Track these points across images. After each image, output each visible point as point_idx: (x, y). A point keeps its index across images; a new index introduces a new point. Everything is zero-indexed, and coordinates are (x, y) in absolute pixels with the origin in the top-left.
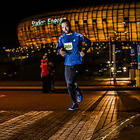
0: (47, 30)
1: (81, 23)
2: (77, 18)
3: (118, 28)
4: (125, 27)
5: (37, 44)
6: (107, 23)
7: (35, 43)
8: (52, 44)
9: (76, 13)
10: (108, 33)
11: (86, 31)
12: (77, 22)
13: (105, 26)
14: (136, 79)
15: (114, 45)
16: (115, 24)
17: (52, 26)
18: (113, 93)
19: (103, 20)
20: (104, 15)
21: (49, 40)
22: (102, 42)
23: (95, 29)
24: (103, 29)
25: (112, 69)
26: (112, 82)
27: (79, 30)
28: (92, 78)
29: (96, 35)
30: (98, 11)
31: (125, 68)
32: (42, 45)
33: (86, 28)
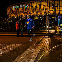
0: (19, 10)
1: (34, 7)
2: (32, 5)
3: (50, 9)
4: (53, 8)
5: (15, 16)
6: (45, 7)
7: (14, 16)
9: (32, 2)
11: (36, 10)
12: (32, 7)
13: (44, 8)
15: (48, 16)
18: (47, 36)
19: (44, 6)
20: (44, 4)
21: (20, 14)
22: (43, 15)
23: (40, 10)
24: (44, 9)
25: (48, 26)
26: (47, 32)
29: (41, 12)
30: (41, 2)
31: (53, 26)
32: (18, 16)
33: (36, 9)
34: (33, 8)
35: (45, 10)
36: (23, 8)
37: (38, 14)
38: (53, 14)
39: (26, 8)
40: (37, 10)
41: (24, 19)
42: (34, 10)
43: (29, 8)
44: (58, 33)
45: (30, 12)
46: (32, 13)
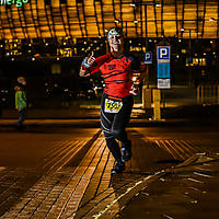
1: (56, 4)
3: (121, 13)
4: (135, 12)
6: (101, 5)
8: (2, 41)
10: (103, 23)
11: (65, 19)
12: (48, 3)
13: (99, 11)
14: (153, 106)
16: (117, 7)
17: (3, 9)
22: (93, 39)
23: (81, 16)
24: (96, 16)
27: (53, 17)
29: (83, 26)
33: (64, 14)
34: (51, 8)
35: (100, 20)
36: (8, 7)
37: (73, 33)
38: (134, 35)
39: (23, 8)
40: (68, 17)
43: (34, 7)
44: (157, 116)
45: (40, 26)
46: (47, 28)
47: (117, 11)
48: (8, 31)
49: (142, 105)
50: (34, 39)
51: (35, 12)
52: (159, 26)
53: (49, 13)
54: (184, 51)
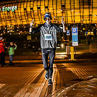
0: (2, 16)
1: (29, 10)
2: (25, 6)
3: (57, 13)
4: (62, 13)
6: (48, 10)
8: (6, 26)
9: (24, 2)
11: (33, 16)
12: (25, 9)
14: (71, 53)
17: (6, 13)
20: (46, 4)
21: (4, 23)
23: (40, 15)
27: (27, 15)
28: (37, 53)
29: (40, 19)
30: (41, 0)
33: (32, 14)
34: (27, 12)
39: (14, 12)
41: (11, 33)
42: (28, 15)
43: (19, 11)
45: (22, 19)
46: (25, 20)
47: (55, 12)
48: (9, 22)
49: (66, 53)
50: (19, 25)
51: (20, 13)
52: (73, 18)
53: (26, 14)
54: (84, 29)
